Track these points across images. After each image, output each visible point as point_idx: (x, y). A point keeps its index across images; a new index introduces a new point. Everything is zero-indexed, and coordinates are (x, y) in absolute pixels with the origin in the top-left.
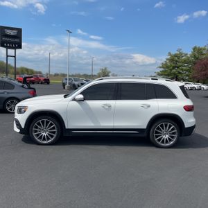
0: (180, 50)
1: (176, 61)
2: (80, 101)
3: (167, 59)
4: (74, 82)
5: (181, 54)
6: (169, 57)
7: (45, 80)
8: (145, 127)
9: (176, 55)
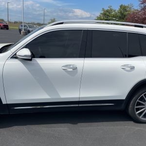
0: (111, 6)
1: (108, 15)
2: (25, 60)
3: (101, 14)
4: (28, 28)
5: (111, 10)
6: (102, 12)
7: (4, 26)
8: (124, 98)
9: (107, 11)
